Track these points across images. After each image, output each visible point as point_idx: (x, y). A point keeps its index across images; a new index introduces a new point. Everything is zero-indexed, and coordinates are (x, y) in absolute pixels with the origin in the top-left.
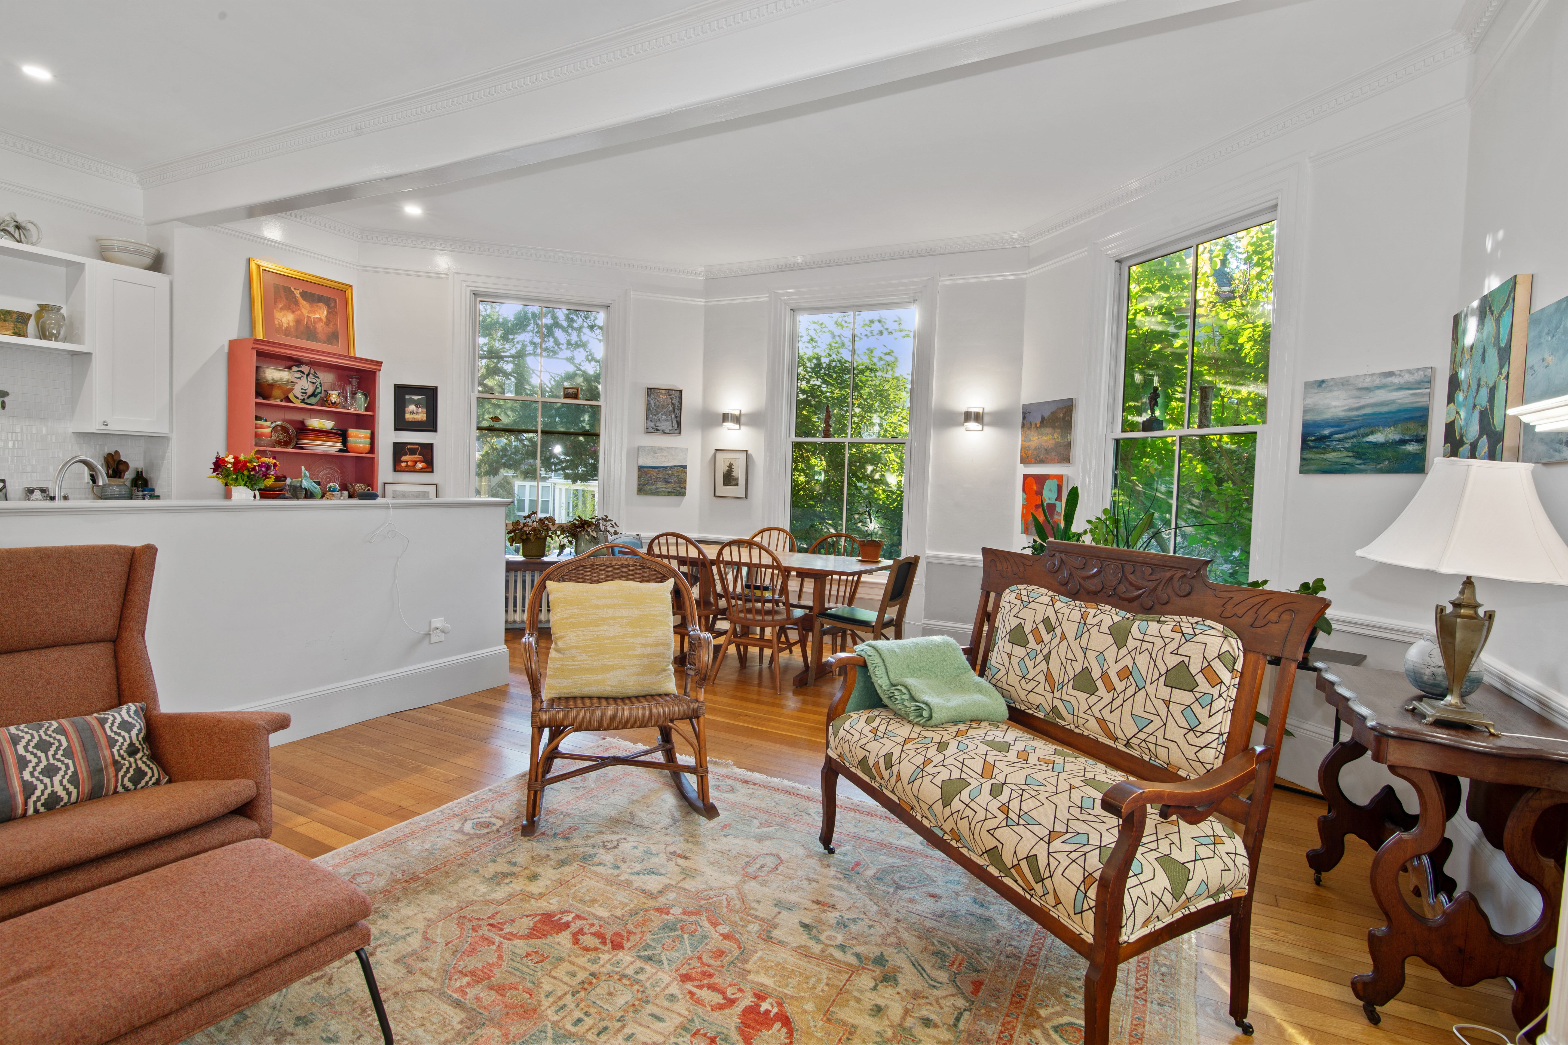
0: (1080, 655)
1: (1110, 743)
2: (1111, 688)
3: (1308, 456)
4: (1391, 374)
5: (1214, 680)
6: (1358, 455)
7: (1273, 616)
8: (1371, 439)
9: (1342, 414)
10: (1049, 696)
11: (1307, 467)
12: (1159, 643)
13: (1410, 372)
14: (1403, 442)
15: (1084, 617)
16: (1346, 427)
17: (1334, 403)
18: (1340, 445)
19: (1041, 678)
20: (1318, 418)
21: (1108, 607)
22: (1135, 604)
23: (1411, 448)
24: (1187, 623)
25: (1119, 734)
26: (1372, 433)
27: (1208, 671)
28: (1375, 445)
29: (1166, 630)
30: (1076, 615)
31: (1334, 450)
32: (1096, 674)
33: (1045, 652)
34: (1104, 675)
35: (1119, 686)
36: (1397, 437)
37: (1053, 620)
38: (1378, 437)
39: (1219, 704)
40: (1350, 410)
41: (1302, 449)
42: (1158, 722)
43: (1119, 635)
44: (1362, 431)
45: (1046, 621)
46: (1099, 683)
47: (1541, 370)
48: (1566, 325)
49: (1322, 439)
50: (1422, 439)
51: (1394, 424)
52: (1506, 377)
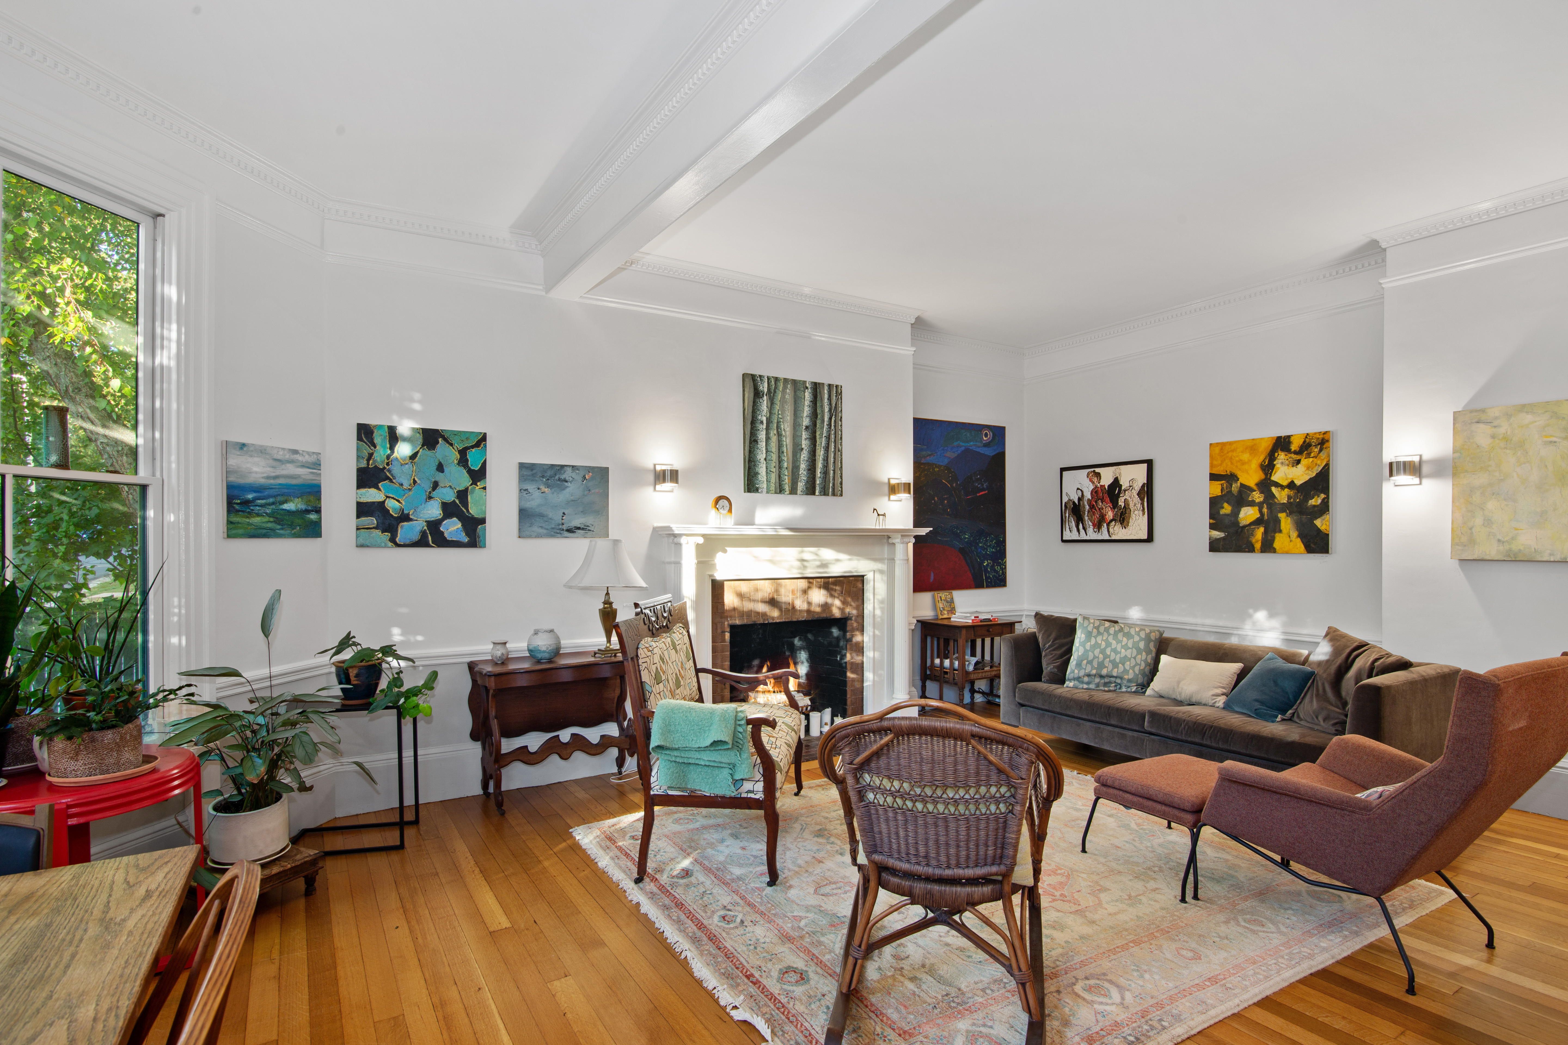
3: (235, 519)
4: (295, 452)
6: (278, 521)
8: (286, 506)
9: (262, 481)
11: (233, 530)
13: (308, 453)
14: (308, 512)
16: (266, 493)
17: (255, 469)
18: (262, 510)
20: (242, 481)
23: (313, 517)
26: (286, 502)
28: (289, 512)
31: (258, 515)
36: (303, 507)
38: (290, 506)
40: (268, 478)
41: (228, 511)
44: (279, 499)
47: (536, 494)
48: (563, 477)
49: (246, 503)
50: (318, 511)
51: (301, 496)
52: (485, 488)
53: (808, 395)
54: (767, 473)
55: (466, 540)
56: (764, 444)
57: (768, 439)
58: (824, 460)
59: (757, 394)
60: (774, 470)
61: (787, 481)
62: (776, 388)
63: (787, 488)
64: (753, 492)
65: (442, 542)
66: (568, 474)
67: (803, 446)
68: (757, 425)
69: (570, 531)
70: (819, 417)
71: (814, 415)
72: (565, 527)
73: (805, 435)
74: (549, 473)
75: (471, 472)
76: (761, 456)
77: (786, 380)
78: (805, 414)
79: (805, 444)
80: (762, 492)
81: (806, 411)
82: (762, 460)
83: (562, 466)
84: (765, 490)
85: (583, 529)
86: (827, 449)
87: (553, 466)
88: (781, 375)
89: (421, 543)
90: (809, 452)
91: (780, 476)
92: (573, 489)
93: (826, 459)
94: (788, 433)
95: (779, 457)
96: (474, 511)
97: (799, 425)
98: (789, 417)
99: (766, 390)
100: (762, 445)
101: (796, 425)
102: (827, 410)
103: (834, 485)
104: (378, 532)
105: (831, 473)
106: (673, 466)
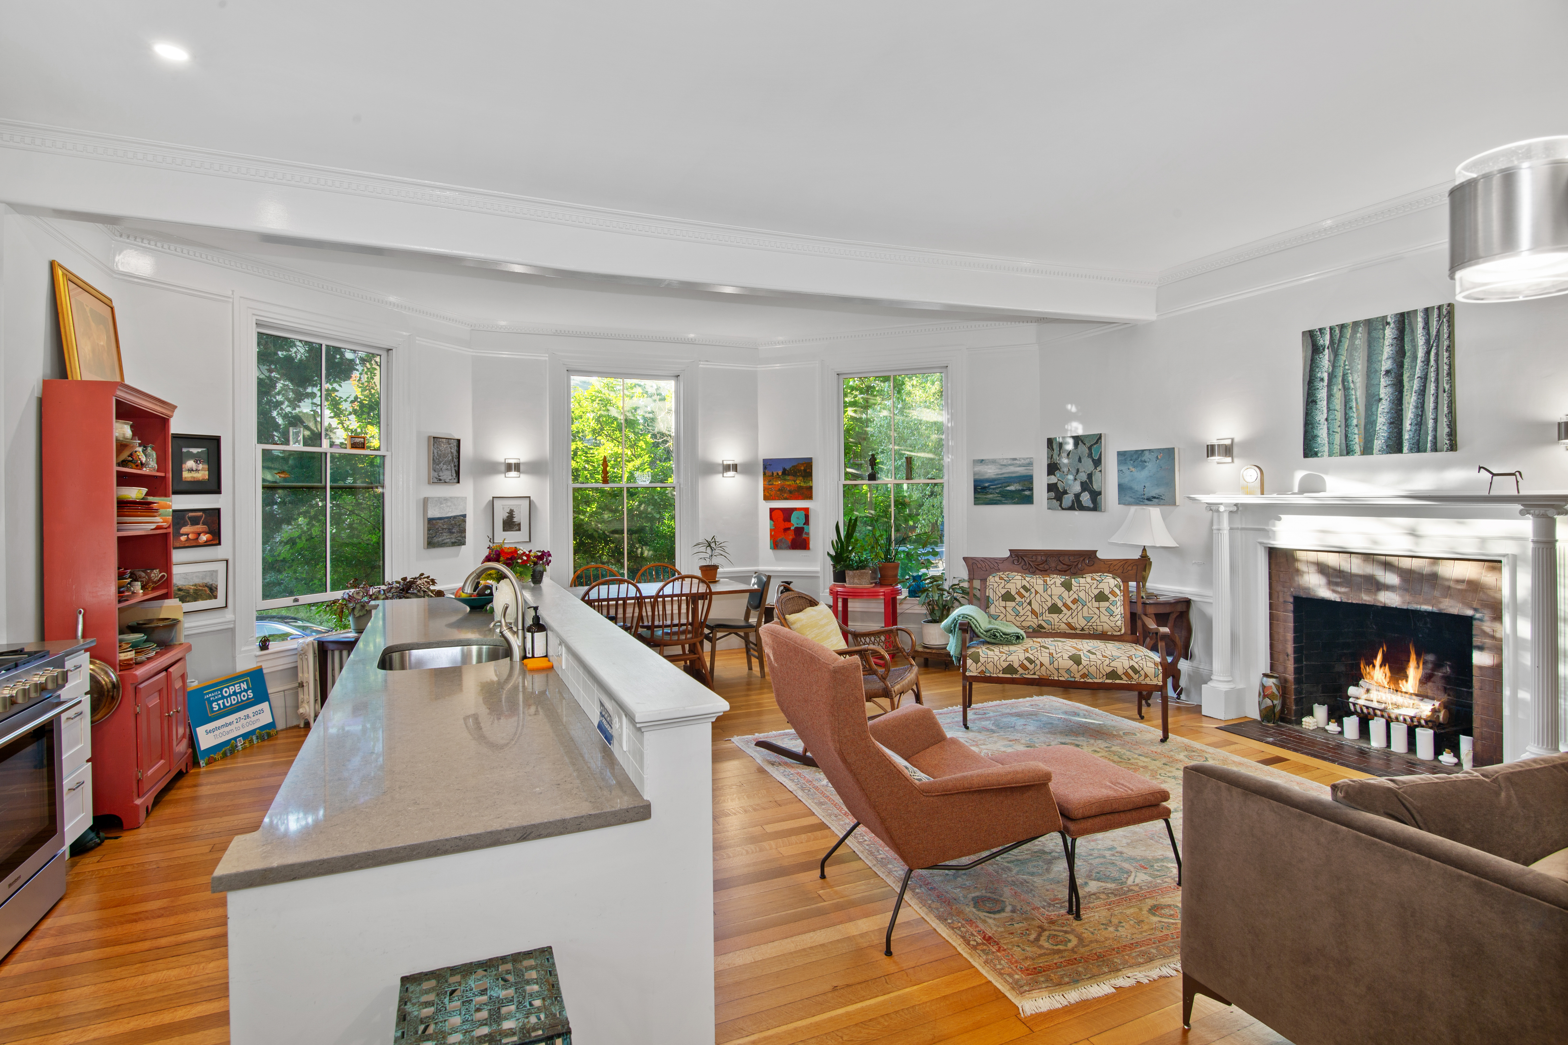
0: (1049, 599)
1: (1073, 632)
2: (1069, 608)
3: (978, 496)
4: (1015, 459)
5: (1115, 595)
6: (1003, 496)
7: (1130, 568)
8: (1008, 488)
9: (994, 477)
10: (1036, 621)
11: (977, 501)
12: (1088, 586)
13: (1024, 459)
14: (1023, 490)
15: (1045, 581)
16: (996, 482)
17: (989, 471)
18: (994, 491)
19: (1029, 613)
20: (982, 478)
21: (1055, 576)
22: (1068, 572)
23: (1027, 493)
24: (1096, 576)
25: (1078, 626)
26: (1009, 486)
27: (1112, 592)
28: (1011, 491)
29: (1089, 580)
30: (1040, 581)
31: (991, 494)
32: (1060, 604)
33: (1028, 601)
34: (1065, 605)
35: (1074, 607)
36: (1020, 488)
37: (1028, 586)
38: (1012, 488)
39: (1119, 604)
40: (997, 474)
41: (975, 492)
42: (1096, 617)
43: (1067, 586)
44: (1004, 485)
45: (1024, 587)
46: (1063, 608)
47: (1127, 473)
48: (1143, 459)
49: (985, 488)
50: (1031, 489)
51: (1019, 482)
52: (1101, 471)
53: (1389, 333)
54: (1329, 434)
55: (1092, 506)
56: (1325, 402)
57: (1330, 396)
58: (1417, 408)
59: (1316, 350)
60: (1338, 430)
61: (1357, 440)
62: (1341, 336)
63: (1357, 448)
64: (1311, 456)
65: (1082, 508)
66: (1147, 456)
67: (1382, 396)
68: (1316, 384)
69: (1149, 499)
70: (1408, 354)
71: (1400, 354)
72: (1145, 497)
73: (1384, 381)
74: (1135, 457)
75: (1093, 460)
76: (1321, 416)
77: (1356, 324)
78: (1385, 355)
79: (1385, 391)
80: (1322, 456)
81: (1387, 350)
82: (1323, 421)
83: (1143, 451)
84: (1326, 453)
85: (1157, 498)
86: (1422, 392)
87: (1137, 451)
88: (1348, 319)
89: (1071, 508)
90: (1392, 402)
91: (1346, 436)
92: (1151, 467)
93: (1421, 406)
94: (1358, 385)
95: (1346, 414)
96: (1096, 487)
97: (1376, 371)
98: (1360, 365)
99: (1327, 343)
100: (1323, 404)
101: (1371, 373)
102: (1421, 341)
103: (1435, 437)
104: (1055, 501)
105: (1430, 423)
106: (1233, 440)
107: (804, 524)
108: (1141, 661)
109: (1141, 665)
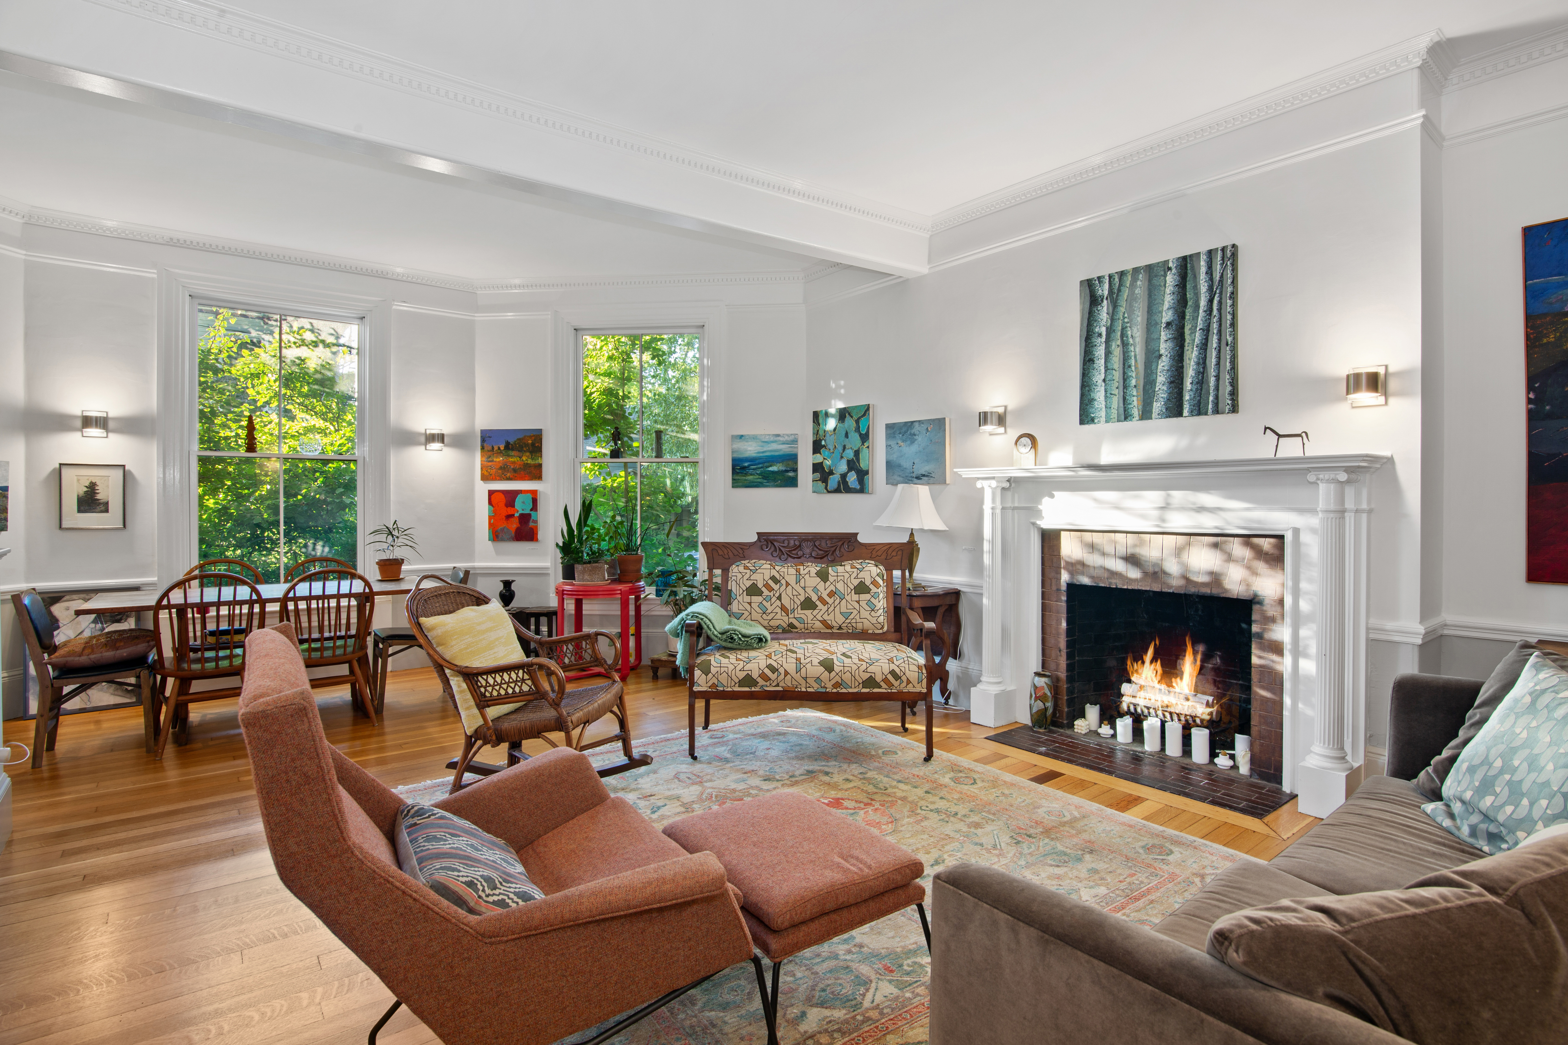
0: (802, 591)
1: (830, 631)
2: (825, 603)
3: (736, 477)
4: (778, 435)
5: (877, 586)
6: (764, 478)
7: (894, 554)
8: (770, 469)
9: (755, 455)
10: (786, 619)
11: (736, 484)
12: (847, 575)
13: (788, 435)
14: (787, 471)
15: (798, 571)
16: (756, 462)
17: (749, 449)
18: (754, 472)
19: (778, 610)
20: (741, 456)
21: (810, 564)
22: (825, 559)
23: (791, 474)
24: (857, 563)
25: (834, 624)
26: (771, 466)
27: (874, 583)
28: (773, 472)
29: (848, 568)
30: (792, 571)
31: (751, 475)
32: (814, 598)
33: (777, 595)
34: (820, 599)
35: (830, 601)
36: (784, 469)
37: (777, 576)
38: (774, 468)
39: (881, 596)
40: (759, 453)
41: (733, 473)
42: (855, 612)
43: (823, 576)
44: (766, 464)
45: (773, 578)
46: (818, 603)
47: (896, 448)
48: (912, 431)
49: (744, 468)
50: (795, 470)
51: (782, 462)
52: (868, 447)
53: (1171, 279)
54: (1106, 397)
55: (858, 487)
56: (1103, 361)
57: (1108, 353)
58: (1198, 364)
59: (1094, 301)
60: (1116, 392)
61: (1135, 403)
62: (1120, 285)
63: (1135, 412)
64: (1088, 423)
65: (848, 490)
66: (917, 428)
67: (1162, 351)
68: (1093, 340)
69: (918, 478)
70: (1190, 303)
71: (1182, 303)
72: (914, 475)
73: (1164, 335)
74: (904, 430)
75: (861, 435)
76: (1098, 377)
77: (1136, 270)
78: (1166, 305)
79: (1165, 347)
80: (1099, 422)
81: (1168, 300)
82: (1100, 382)
83: (912, 422)
84: (1103, 419)
85: (927, 476)
86: (1204, 346)
87: (906, 423)
88: (1128, 266)
89: (837, 491)
90: (1172, 358)
91: (1124, 399)
92: (921, 440)
93: (1203, 362)
94: (1137, 340)
95: (1124, 373)
96: (863, 465)
97: (1157, 324)
98: (1140, 317)
99: (1106, 293)
100: (1100, 363)
101: (1151, 326)
102: (1203, 288)
103: (1217, 397)
104: (820, 482)
105: (1212, 381)
106: (1006, 407)
107: (531, 510)
108: (903, 665)
109: (903, 669)
